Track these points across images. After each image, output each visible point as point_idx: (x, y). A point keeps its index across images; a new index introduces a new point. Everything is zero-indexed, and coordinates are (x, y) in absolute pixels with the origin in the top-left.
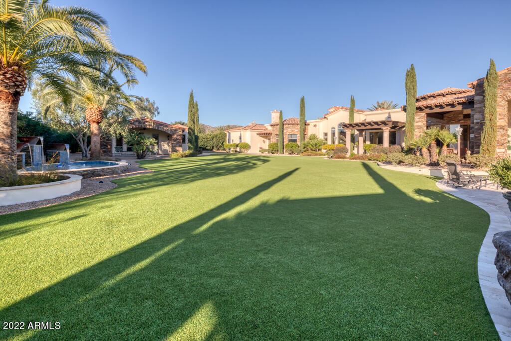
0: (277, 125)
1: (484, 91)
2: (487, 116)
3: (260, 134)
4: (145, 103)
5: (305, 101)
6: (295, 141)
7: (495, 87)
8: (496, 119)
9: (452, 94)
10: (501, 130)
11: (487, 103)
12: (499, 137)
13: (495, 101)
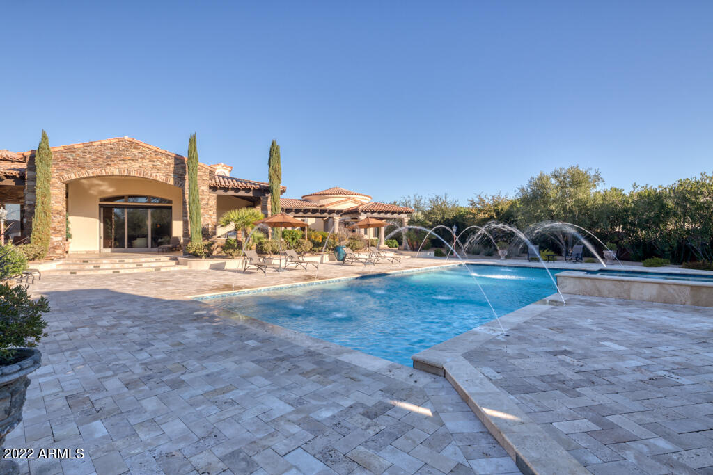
1: (35, 167)
2: (39, 198)
7: (48, 165)
8: (49, 203)
9: (6, 160)
10: (58, 216)
11: (39, 182)
12: (55, 224)
13: (48, 181)
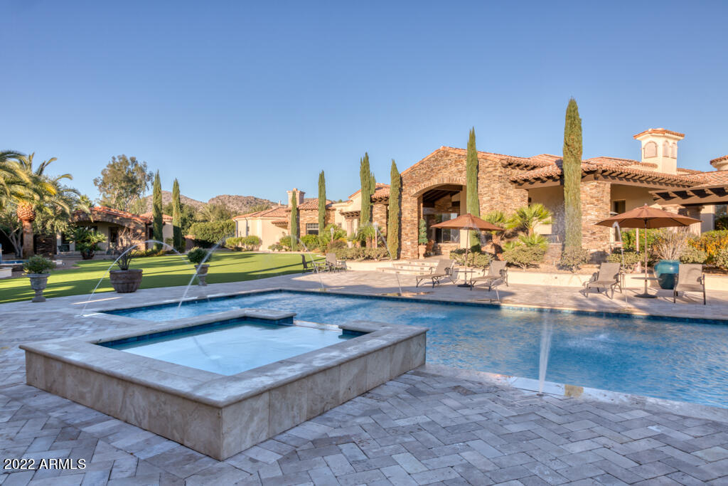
0: (290, 211)
3: (275, 223)
4: (130, 167)
5: (326, 177)
6: (316, 233)
